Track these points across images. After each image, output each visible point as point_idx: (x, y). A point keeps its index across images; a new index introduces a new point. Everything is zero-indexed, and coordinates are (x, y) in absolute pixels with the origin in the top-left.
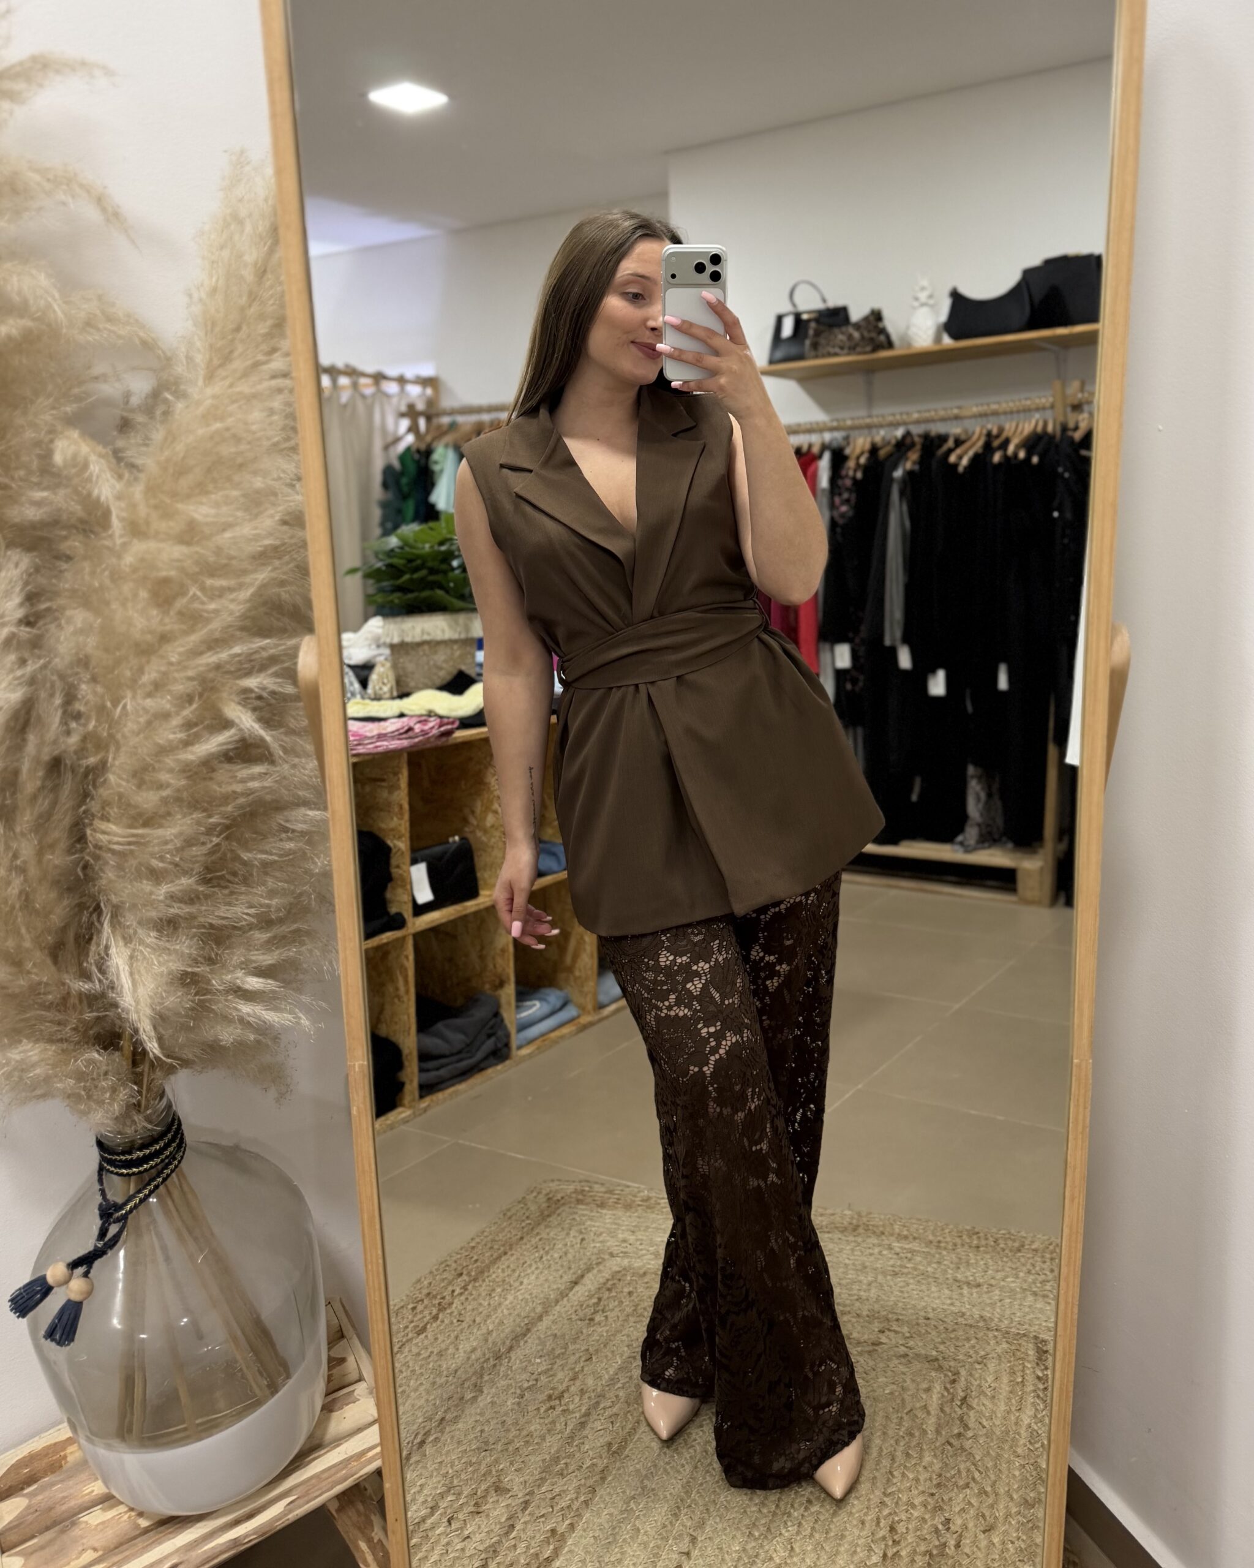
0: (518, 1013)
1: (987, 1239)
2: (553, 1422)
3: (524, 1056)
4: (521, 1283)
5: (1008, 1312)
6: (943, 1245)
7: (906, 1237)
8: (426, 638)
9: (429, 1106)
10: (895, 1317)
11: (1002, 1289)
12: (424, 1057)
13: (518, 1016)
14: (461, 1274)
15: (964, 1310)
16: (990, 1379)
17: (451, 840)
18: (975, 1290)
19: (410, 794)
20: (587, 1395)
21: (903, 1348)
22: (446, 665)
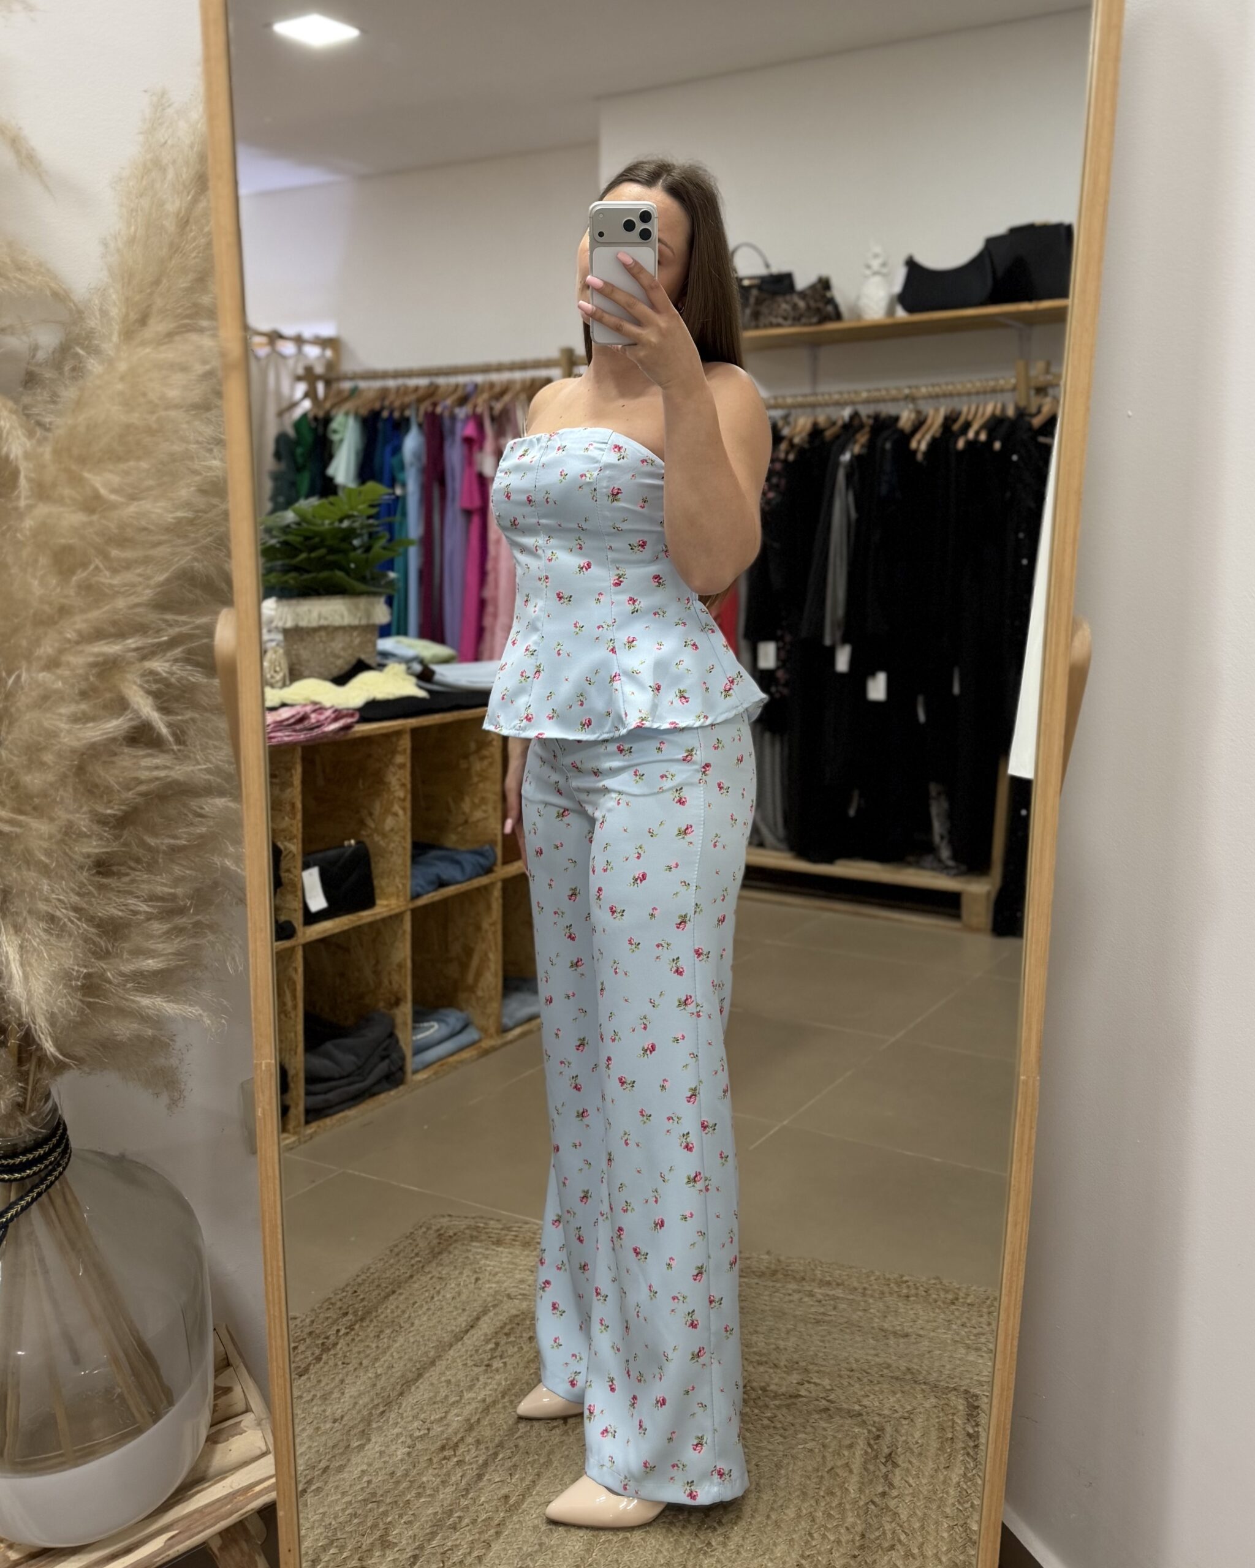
0: (414, 1034)
1: (917, 1288)
2: (448, 1474)
3: (420, 1081)
4: (412, 1324)
5: (937, 1364)
6: (869, 1292)
7: (829, 1283)
8: (323, 622)
9: (315, 1132)
10: (816, 1368)
11: (931, 1340)
12: (312, 1079)
13: (414, 1038)
14: (346, 1314)
15: (889, 1361)
16: (917, 1435)
17: (346, 843)
18: (902, 1340)
19: (304, 793)
20: (482, 1446)
21: (824, 1402)
22: (342, 652)
